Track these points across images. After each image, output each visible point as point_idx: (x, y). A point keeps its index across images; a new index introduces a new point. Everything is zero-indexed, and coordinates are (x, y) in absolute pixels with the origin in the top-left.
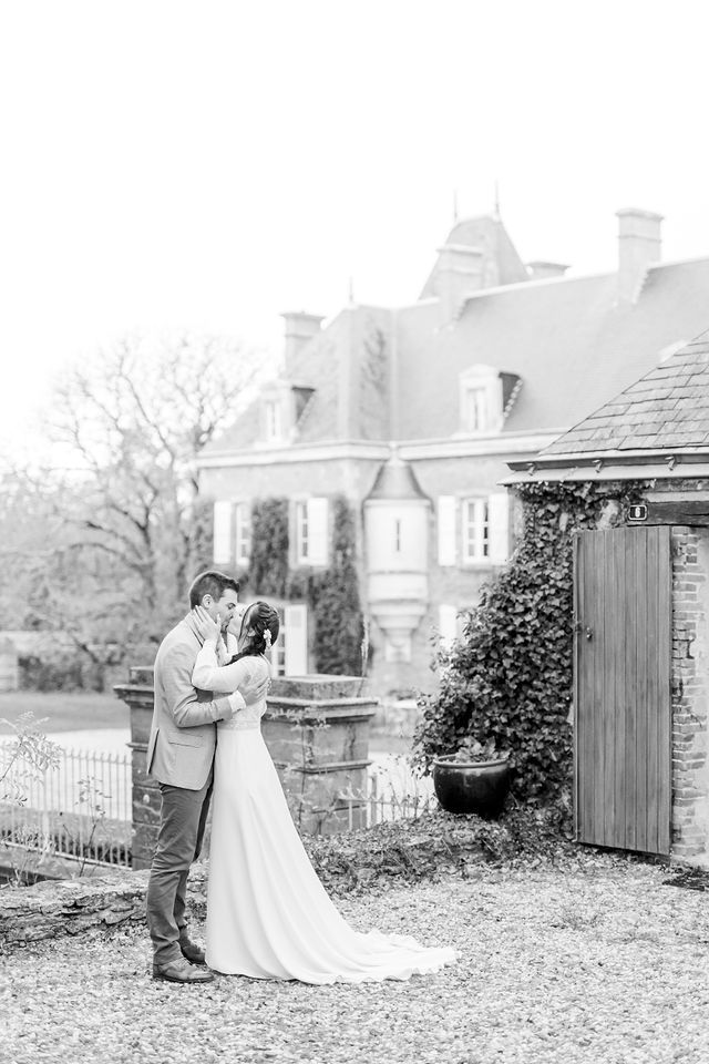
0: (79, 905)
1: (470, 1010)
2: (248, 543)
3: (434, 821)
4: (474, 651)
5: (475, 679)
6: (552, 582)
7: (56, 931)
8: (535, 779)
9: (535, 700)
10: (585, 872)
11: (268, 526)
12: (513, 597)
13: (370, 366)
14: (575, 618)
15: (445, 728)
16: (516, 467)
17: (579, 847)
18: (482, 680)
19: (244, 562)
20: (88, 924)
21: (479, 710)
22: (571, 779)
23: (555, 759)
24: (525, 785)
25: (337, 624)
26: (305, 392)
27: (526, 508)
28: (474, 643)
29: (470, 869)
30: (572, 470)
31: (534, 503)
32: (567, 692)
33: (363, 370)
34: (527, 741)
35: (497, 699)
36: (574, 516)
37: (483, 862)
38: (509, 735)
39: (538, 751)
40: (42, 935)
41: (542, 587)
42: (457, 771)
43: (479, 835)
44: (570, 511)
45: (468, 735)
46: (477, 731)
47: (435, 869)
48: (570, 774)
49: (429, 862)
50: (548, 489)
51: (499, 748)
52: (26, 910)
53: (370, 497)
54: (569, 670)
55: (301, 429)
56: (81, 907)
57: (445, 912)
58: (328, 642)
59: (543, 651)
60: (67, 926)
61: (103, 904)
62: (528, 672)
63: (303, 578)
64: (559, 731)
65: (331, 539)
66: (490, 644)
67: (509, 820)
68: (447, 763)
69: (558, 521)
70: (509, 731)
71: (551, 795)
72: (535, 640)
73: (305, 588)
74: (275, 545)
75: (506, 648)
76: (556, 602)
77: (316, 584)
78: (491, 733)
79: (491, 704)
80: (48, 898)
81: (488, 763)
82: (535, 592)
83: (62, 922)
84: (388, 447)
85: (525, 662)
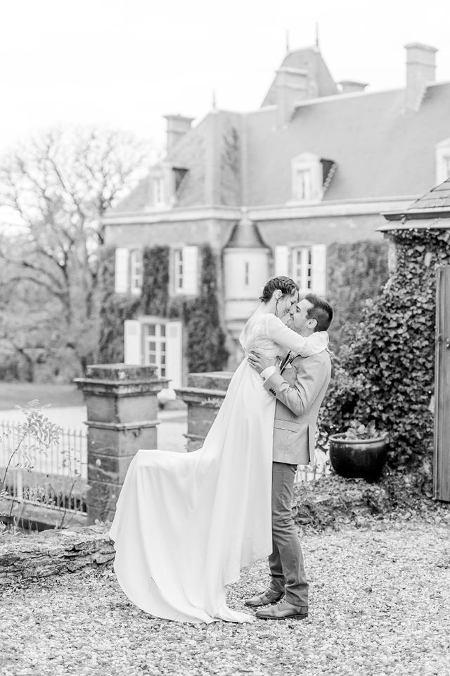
0: (77, 549)
1: (400, 638)
2: (139, 278)
3: (330, 483)
4: (358, 355)
5: (359, 377)
6: (419, 305)
7: (60, 569)
8: (404, 452)
9: (404, 393)
10: (446, 523)
11: (154, 266)
12: (388, 316)
13: (228, 153)
14: (437, 331)
15: (334, 413)
16: (391, 217)
17: (438, 503)
18: (364, 378)
19: (137, 292)
20: (84, 564)
21: (362, 400)
22: (431, 453)
23: (420, 437)
24: (396, 457)
25: (204, 336)
26: (181, 172)
27: (398, 249)
28: (357, 350)
29: (360, 520)
30: (436, 220)
31: (405, 244)
32: (429, 387)
33: (223, 156)
34: (397, 424)
35: (376, 392)
36: (437, 255)
37: (368, 515)
38: (384, 419)
39: (406, 431)
40: (50, 573)
41: (411, 308)
42: (347, 446)
43: (366, 494)
44: (434, 251)
45: (353, 418)
46: (361, 416)
47: (334, 520)
48: (431, 448)
49: (330, 514)
50: (417, 234)
51: (378, 428)
52: (38, 553)
53: (227, 246)
54: (431, 371)
55: (179, 198)
56: (78, 551)
57: (351, 554)
58: (196, 348)
59: (411, 356)
60: (68, 566)
61: (95, 548)
62: (399, 372)
63: (179, 304)
64: (423, 417)
65: (200, 276)
66: (370, 350)
67: (386, 483)
68: (341, 440)
69: (424, 259)
70: (384, 416)
71: (415, 464)
72: (406, 348)
73: (181, 310)
74: (160, 279)
75: (383, 354)
76: (422, 320)
77: (188, 306)
78: (370, 418)
79: (371, 396)
80: (54, 544)
81: (371, 440)
82: (405, 312)
83: (64, 562)
84: (240, 210)
85: (397, 365)
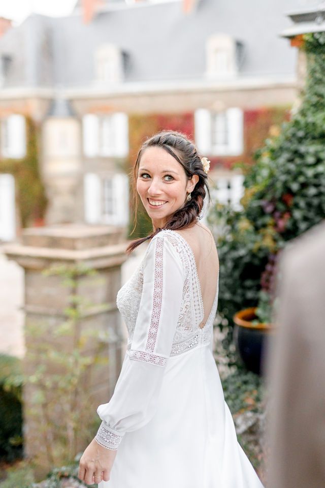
4: (261, 202)
12: (302, 149)
16: (298, 18)
53: (48, 114)
